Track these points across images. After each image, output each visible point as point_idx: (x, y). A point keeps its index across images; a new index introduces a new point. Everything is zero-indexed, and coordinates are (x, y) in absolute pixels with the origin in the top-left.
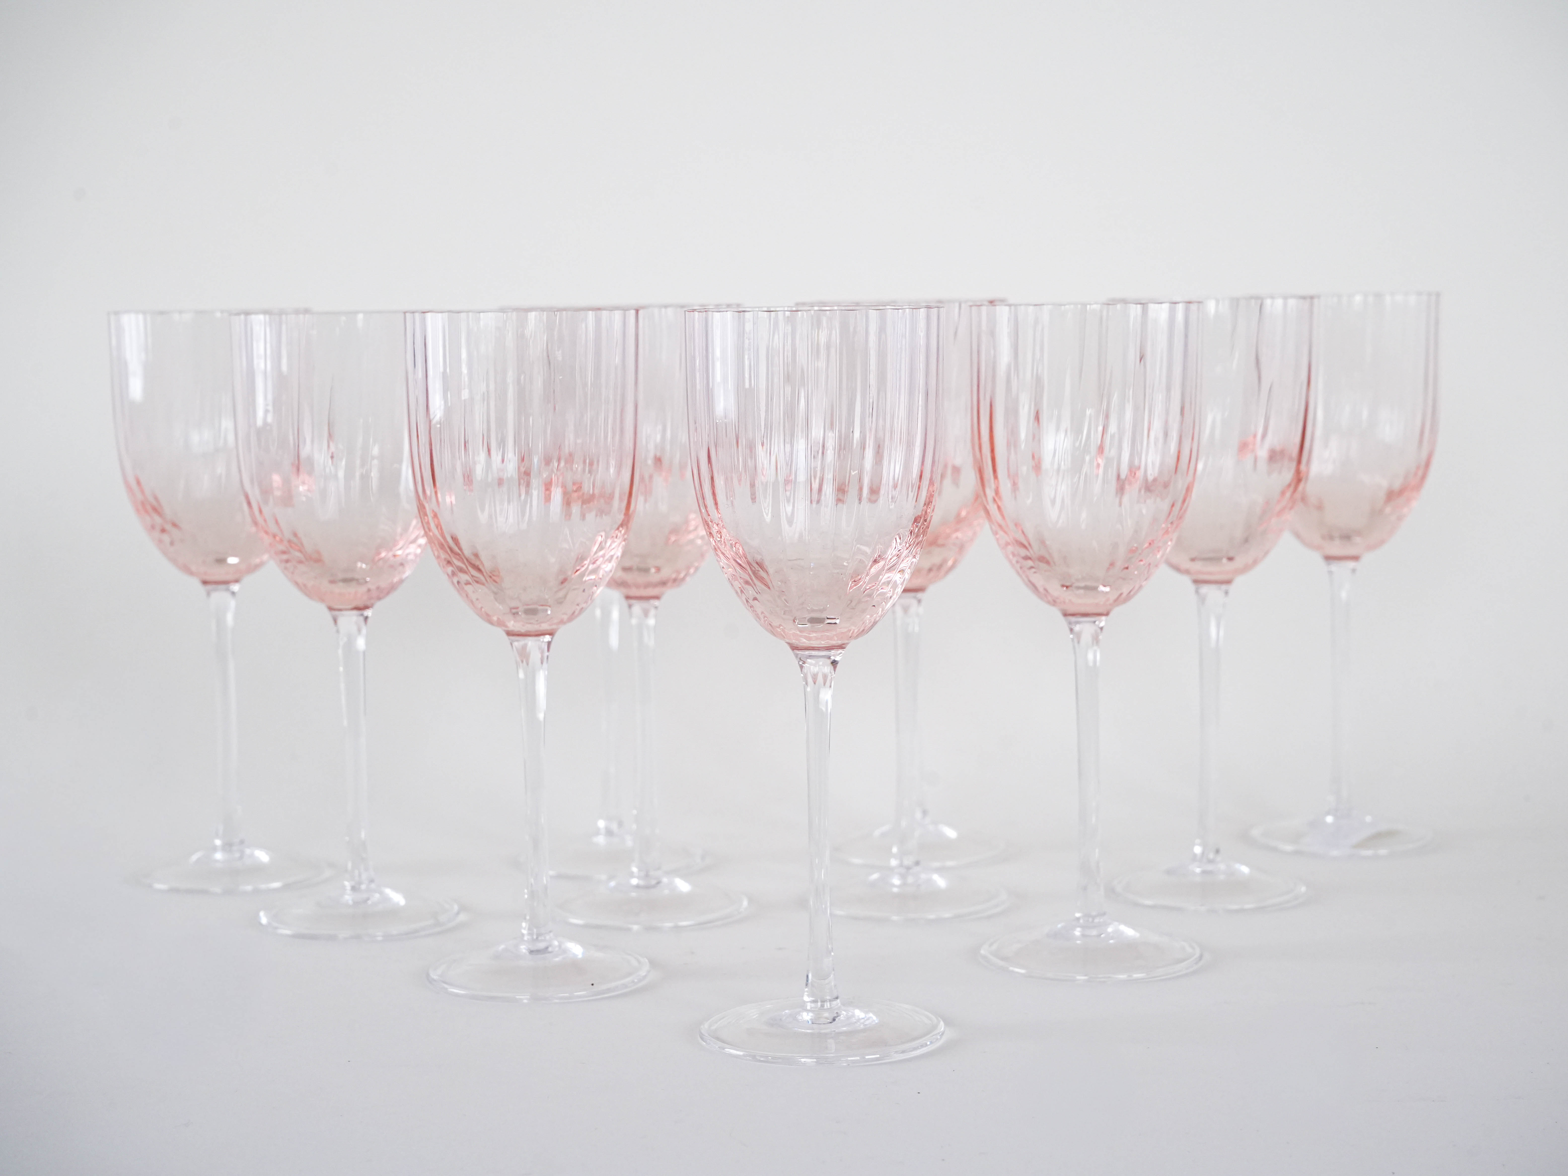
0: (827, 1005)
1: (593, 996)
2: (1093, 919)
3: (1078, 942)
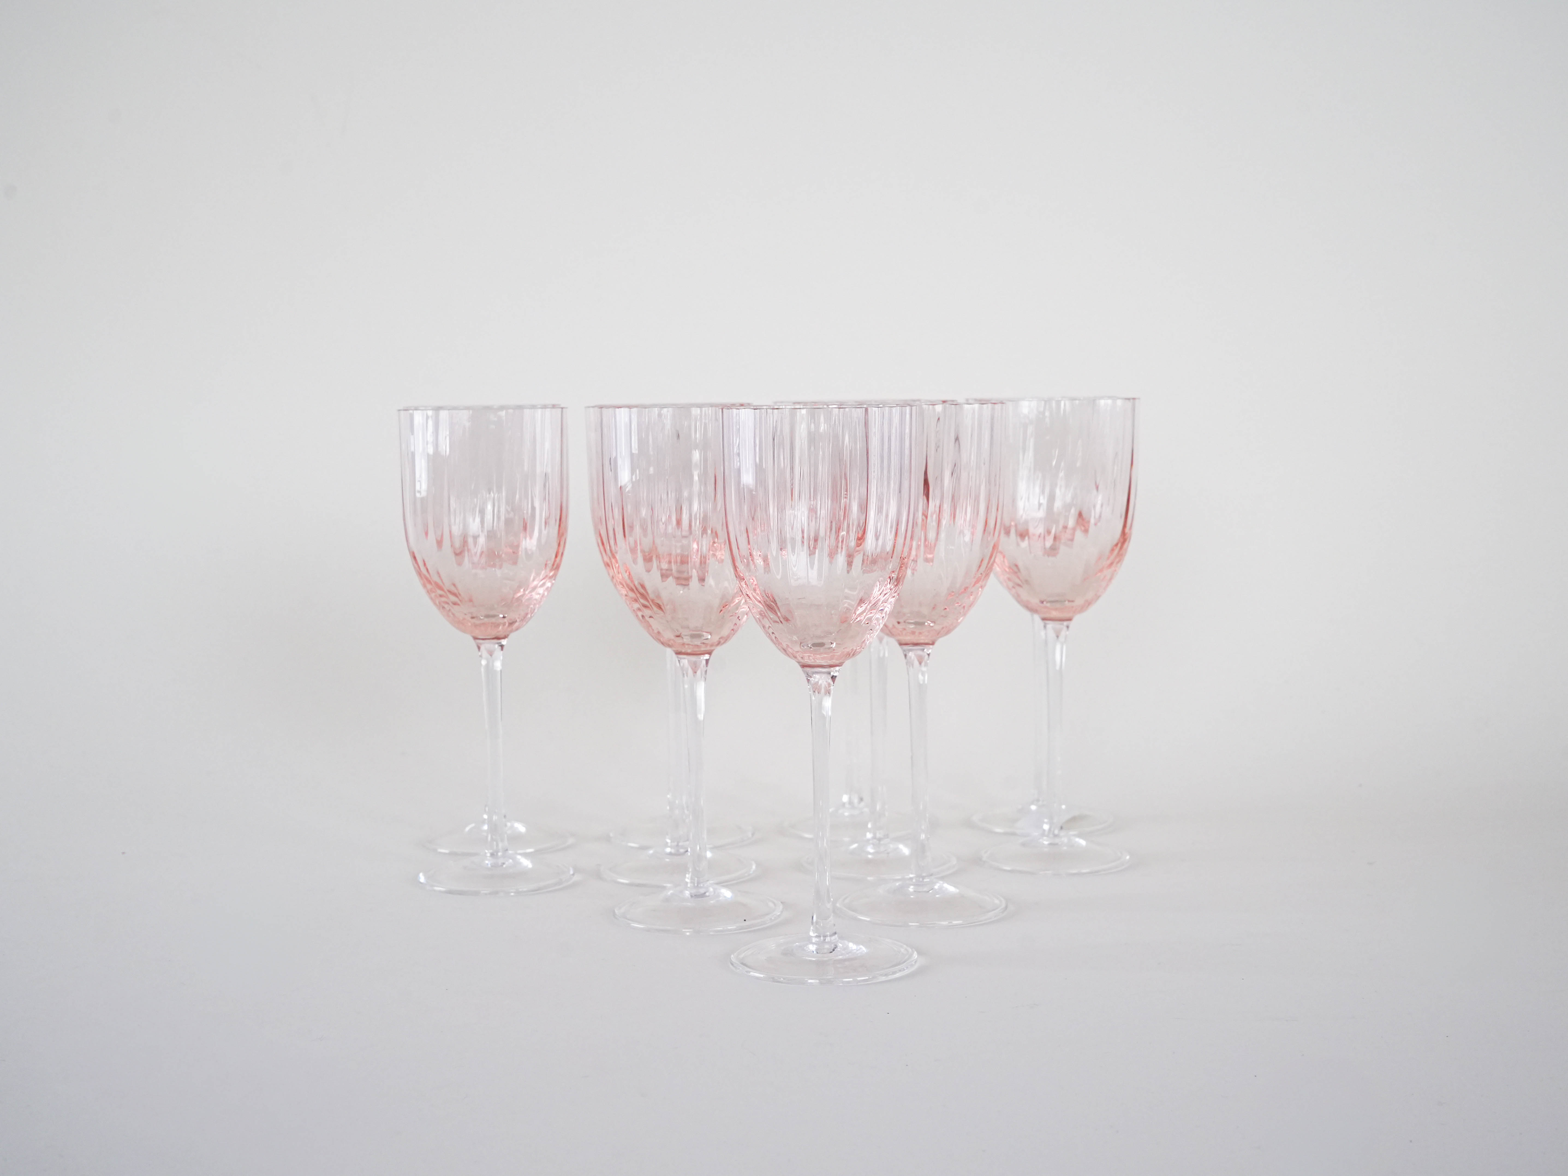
0: (828, 939)
1: (740, 930)
2: (923, 879)
3: (912, 897)
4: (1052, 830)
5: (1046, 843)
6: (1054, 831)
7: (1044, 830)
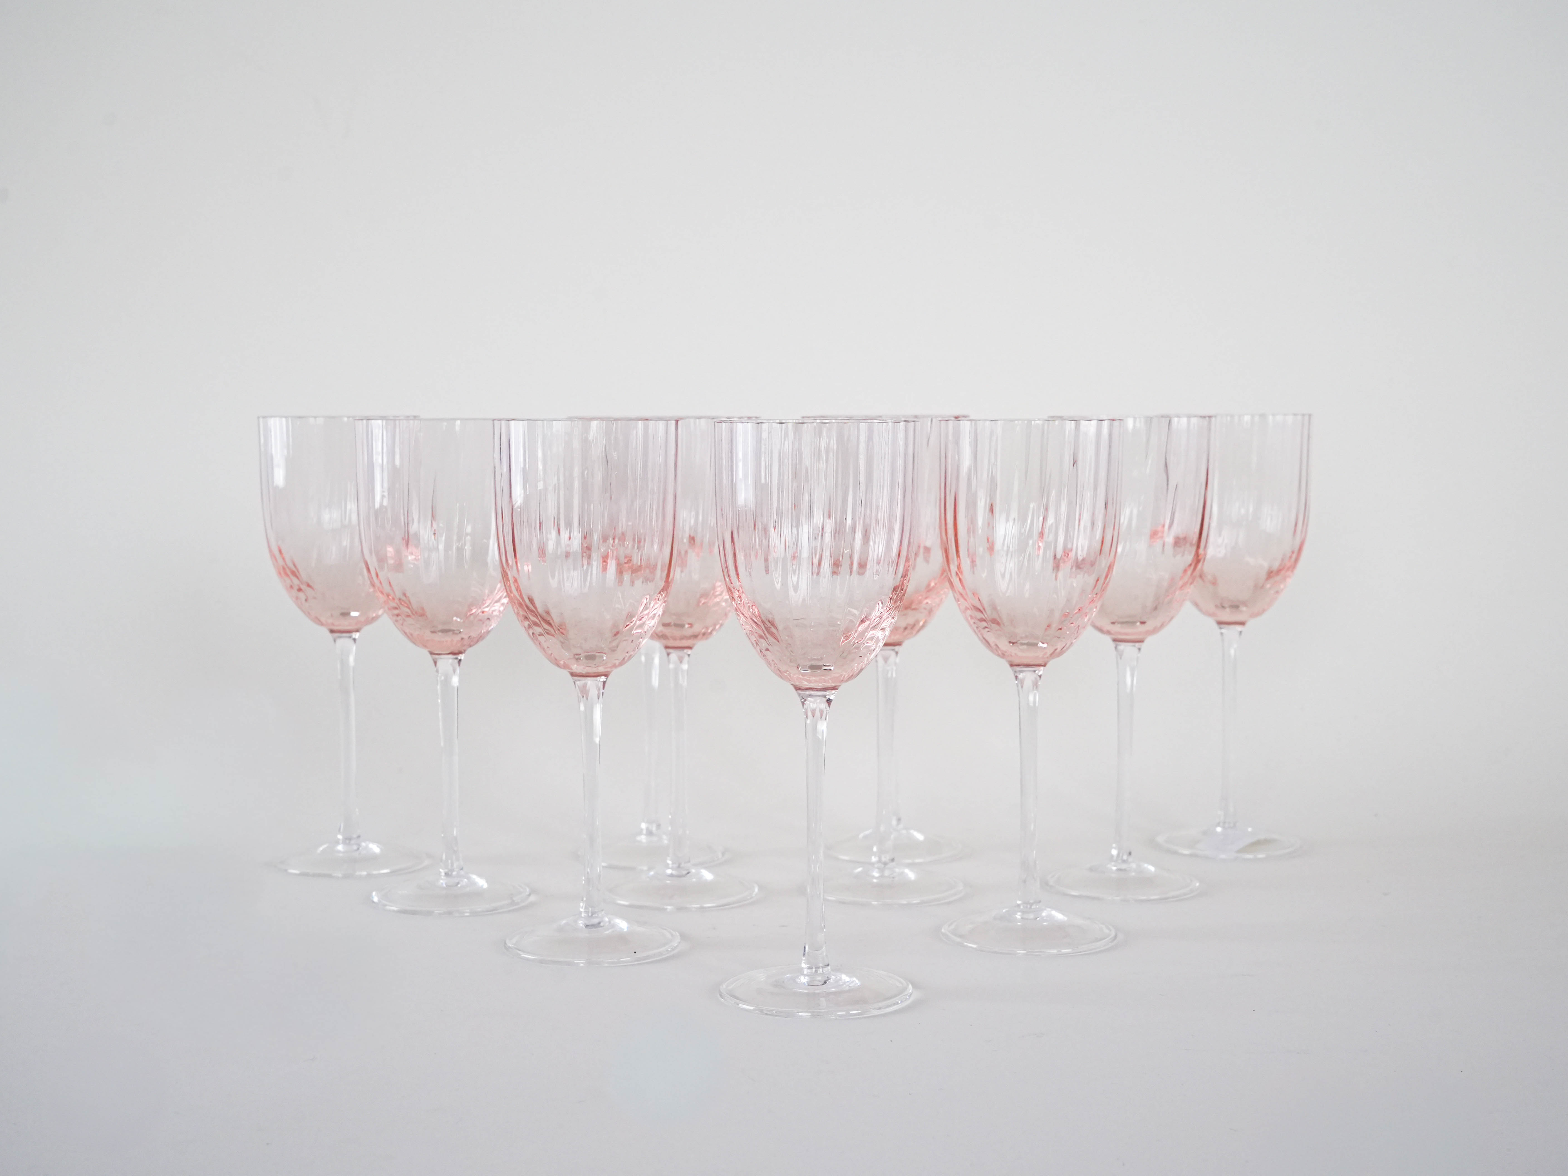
0: (820, 971)
1: (635, 961)
2: (1031, 906)
3: (1019, 924)
4: (1121, 855)
5: (1114, 868)
6: (1122, 856)
7: (1112, 856)
